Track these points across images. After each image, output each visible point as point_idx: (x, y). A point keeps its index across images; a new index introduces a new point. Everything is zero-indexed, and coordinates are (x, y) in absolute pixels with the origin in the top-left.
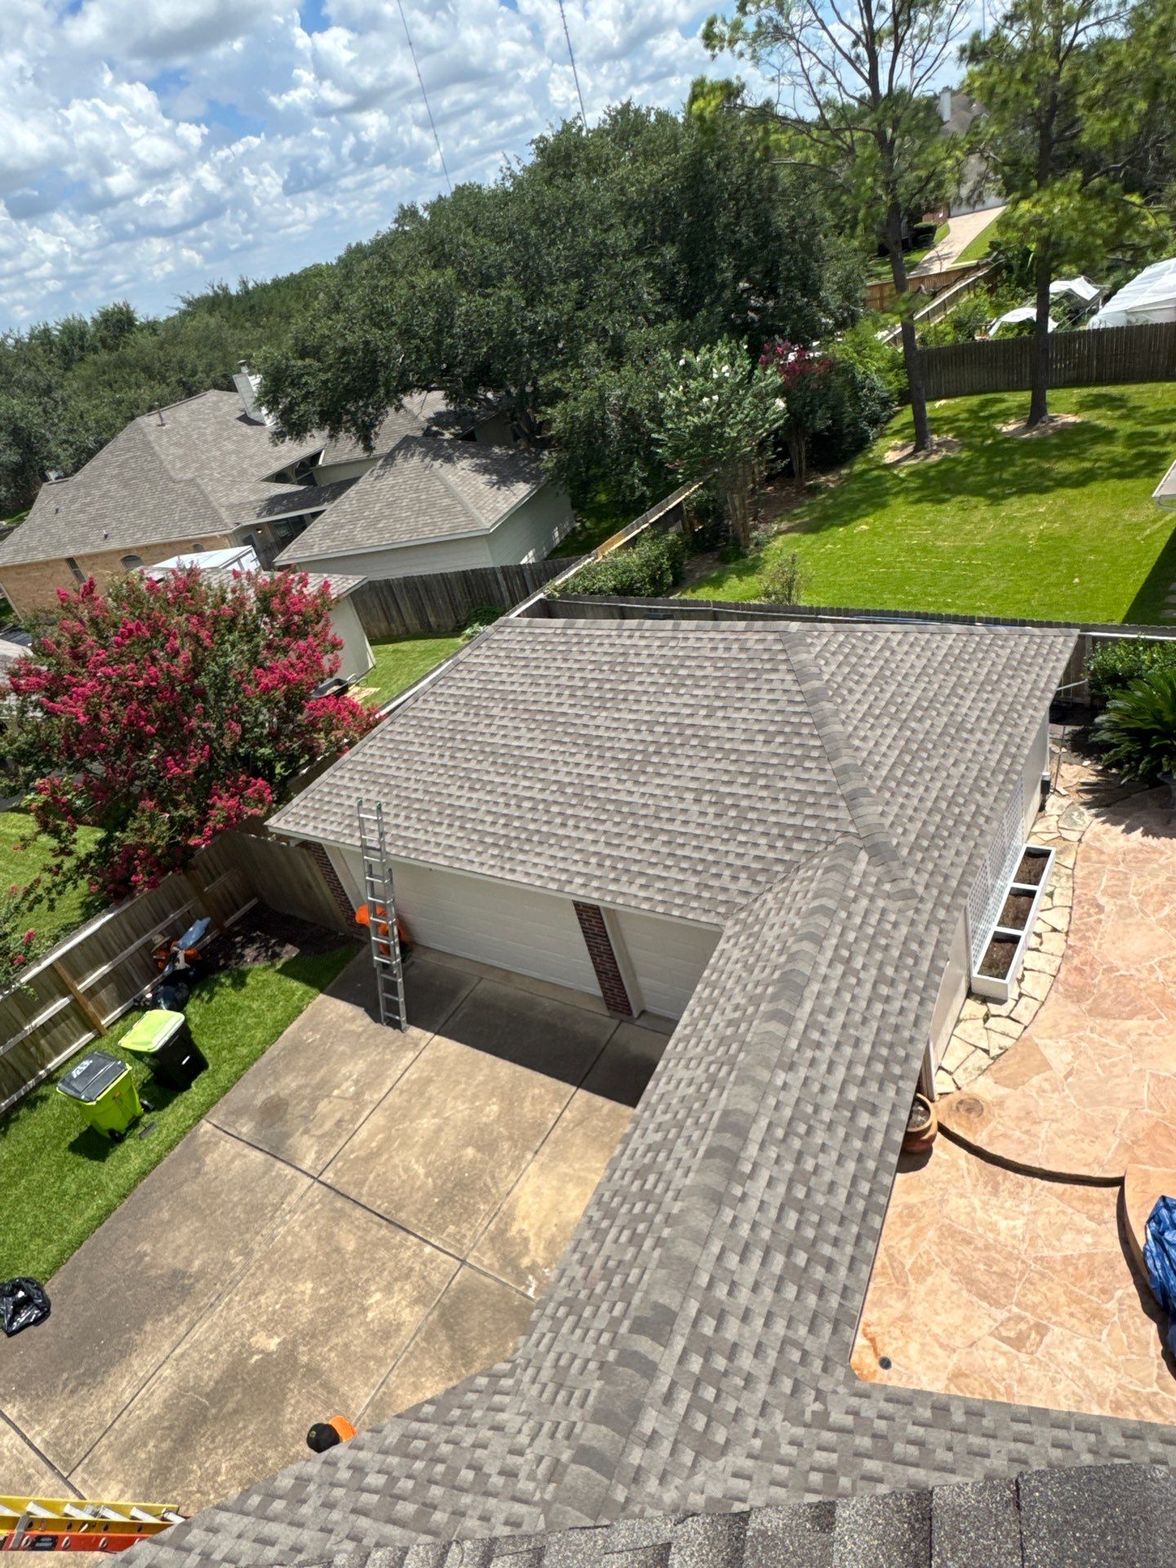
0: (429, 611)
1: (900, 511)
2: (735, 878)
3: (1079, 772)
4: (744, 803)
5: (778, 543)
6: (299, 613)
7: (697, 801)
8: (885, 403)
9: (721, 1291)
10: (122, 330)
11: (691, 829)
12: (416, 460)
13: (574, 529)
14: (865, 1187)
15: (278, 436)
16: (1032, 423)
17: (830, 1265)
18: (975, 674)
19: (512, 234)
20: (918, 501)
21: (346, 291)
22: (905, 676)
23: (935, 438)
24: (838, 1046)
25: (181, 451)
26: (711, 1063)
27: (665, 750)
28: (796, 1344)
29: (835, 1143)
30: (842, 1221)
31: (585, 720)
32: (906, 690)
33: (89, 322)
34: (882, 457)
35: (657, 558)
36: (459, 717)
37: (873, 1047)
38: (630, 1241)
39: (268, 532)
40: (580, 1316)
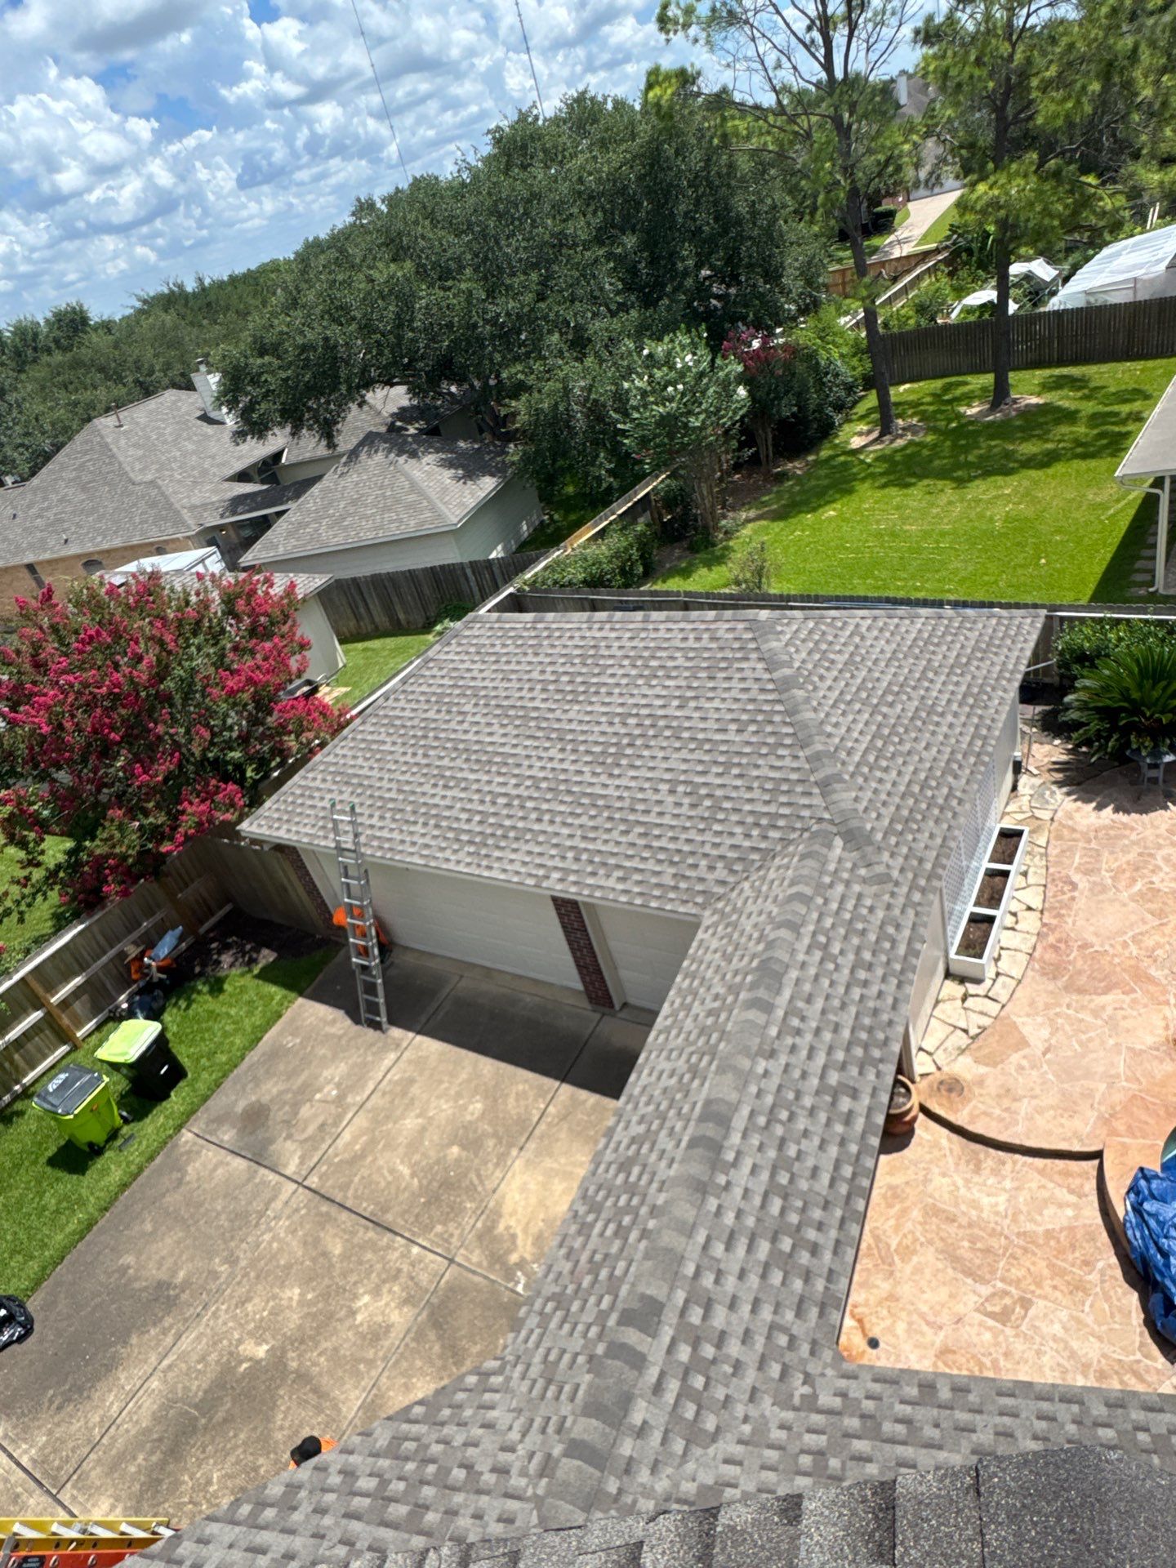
0: (398, 607)
1: (867, 497)
2: (711, 868)
3: (1050, 752)
4: (719, 793)
5: (747, 531)
6: (266, 614)
7: (672, 792)
8: (849, 388)
9: (708, 1280)
10: (76, 330)
11: (667, 820)
12: (379, 457)
13: (542, 522)
14: (847, 1171)
15: (239, 436)
16: (995, 406)
17: (815, 1249)
18: (945, 657)
19: (470, 226)
20: (884, 486)
21: (304, 286)
22: (875, 662)
23: (900, 422)
24: (817, 1032)
25: (140, 452)
26: (692, 1053)
27: (639, 742)
28: (784, 1330)
29: (817, 1129)
30: (826, 1206)
31: (558, 714)
32: (877, 675)
33: (42, 323)
34: (847, 442)
35: (626, 549)
36: (431, 714)
37: (853, 1031)
38: (616, 1234)
39: (232, 533)
40: (568, 1310)
